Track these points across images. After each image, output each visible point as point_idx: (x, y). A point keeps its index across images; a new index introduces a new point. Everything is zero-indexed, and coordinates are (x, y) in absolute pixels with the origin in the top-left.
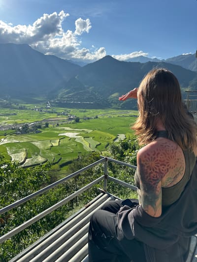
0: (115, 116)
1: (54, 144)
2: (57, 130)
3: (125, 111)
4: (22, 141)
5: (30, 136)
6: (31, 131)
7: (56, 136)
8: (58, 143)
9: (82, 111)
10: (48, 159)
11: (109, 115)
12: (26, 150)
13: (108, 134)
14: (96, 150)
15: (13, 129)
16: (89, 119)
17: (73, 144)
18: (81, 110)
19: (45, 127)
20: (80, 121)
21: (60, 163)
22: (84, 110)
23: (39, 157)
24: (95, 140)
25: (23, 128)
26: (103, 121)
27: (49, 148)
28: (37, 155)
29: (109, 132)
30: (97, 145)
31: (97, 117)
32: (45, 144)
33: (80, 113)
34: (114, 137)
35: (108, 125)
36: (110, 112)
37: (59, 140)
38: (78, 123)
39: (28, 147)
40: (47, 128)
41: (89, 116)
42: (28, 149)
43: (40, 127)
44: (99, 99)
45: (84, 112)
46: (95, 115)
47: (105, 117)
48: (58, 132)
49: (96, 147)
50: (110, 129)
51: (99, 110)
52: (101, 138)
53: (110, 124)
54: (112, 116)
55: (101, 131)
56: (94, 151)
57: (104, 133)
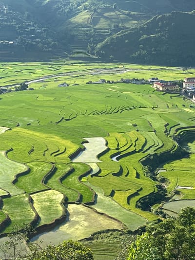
0: (78, 81)
3: (110, 65)
11: (62, 80)
13: (57, 139)
14: (14, 192)
24: (14, 159)
26: (41, 97)
29: (58, 133)
30: (18, 176)
34: (73, 148)
35: (57, 111)
36: (65, 68)
44: (32, 31)
46: (20, 79)
47: (52, 85)
49: (15, 182)
50: (64, 124)
51: (31, 65)
52: (32, 151)
53: (62, 108)
54: (71, 82)
55: (35, 129)
56: (9, 196)
57: (44, 135)
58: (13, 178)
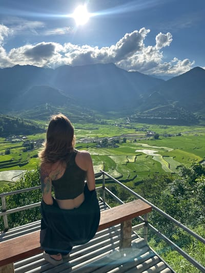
0: (203, 134)
1: (130, 160)
2: (135, 146)
4: (101, 155)
5: (108, 150)
6: (110, 145)
7: (133, 152)
8: (134, 159)
9: (162, 128)
10: (123, 175)
11: (195, 133)
12: (104, 163)
13: (193, 155)
14: (176, 172)
15: (94, 142)
16: (170, 136)
17: (150, 163)
18: (162, 126)
19: (122, 142)
20: (160, 137)
21: (136, 181)
22: (165, 126)
23: (115, 171)
24: (176, 160)
25: (103, 142)
26: (187, 139)
27: (125, 163)
28: (113, 169)
29: (194, 153)
30: (178, 167)
31: (180, 135)
32: (122, 160)
33: (160, 129)
34: (201, 159)
35: (194, 145)
36: (196, 129)
37: (135, 156)
38: (157, 140)
39: (105, 161)
40: (124, 144)
41: (170, 133)
42: (105, 162)
43: (118, 142)
44: (183, 115)
45: (165, 128)
46: (178, 132)
47: (191, 135)
48: (135, 148)
49: (177, 168)
50: (196, 149)
51: (182, 127)
52: (183, 158)
53: (195, 144)
54: (199, 134)
55: (184, 150)
56: (174, 173)
57: (188, 153)
58: (176, 167)
